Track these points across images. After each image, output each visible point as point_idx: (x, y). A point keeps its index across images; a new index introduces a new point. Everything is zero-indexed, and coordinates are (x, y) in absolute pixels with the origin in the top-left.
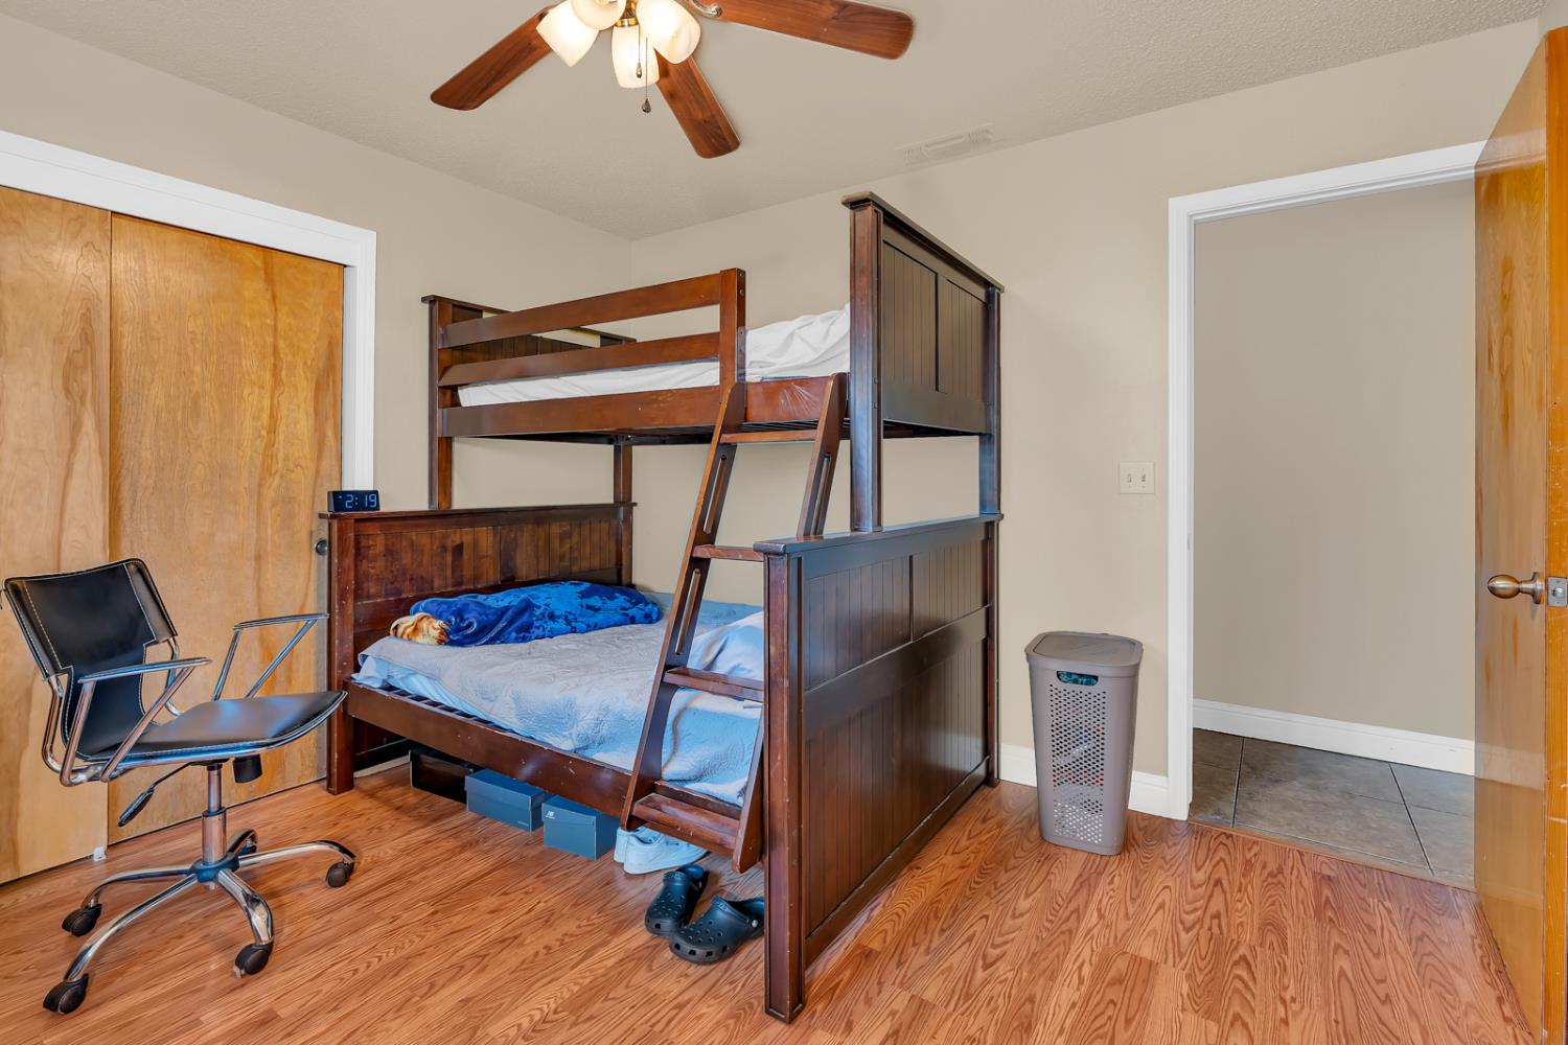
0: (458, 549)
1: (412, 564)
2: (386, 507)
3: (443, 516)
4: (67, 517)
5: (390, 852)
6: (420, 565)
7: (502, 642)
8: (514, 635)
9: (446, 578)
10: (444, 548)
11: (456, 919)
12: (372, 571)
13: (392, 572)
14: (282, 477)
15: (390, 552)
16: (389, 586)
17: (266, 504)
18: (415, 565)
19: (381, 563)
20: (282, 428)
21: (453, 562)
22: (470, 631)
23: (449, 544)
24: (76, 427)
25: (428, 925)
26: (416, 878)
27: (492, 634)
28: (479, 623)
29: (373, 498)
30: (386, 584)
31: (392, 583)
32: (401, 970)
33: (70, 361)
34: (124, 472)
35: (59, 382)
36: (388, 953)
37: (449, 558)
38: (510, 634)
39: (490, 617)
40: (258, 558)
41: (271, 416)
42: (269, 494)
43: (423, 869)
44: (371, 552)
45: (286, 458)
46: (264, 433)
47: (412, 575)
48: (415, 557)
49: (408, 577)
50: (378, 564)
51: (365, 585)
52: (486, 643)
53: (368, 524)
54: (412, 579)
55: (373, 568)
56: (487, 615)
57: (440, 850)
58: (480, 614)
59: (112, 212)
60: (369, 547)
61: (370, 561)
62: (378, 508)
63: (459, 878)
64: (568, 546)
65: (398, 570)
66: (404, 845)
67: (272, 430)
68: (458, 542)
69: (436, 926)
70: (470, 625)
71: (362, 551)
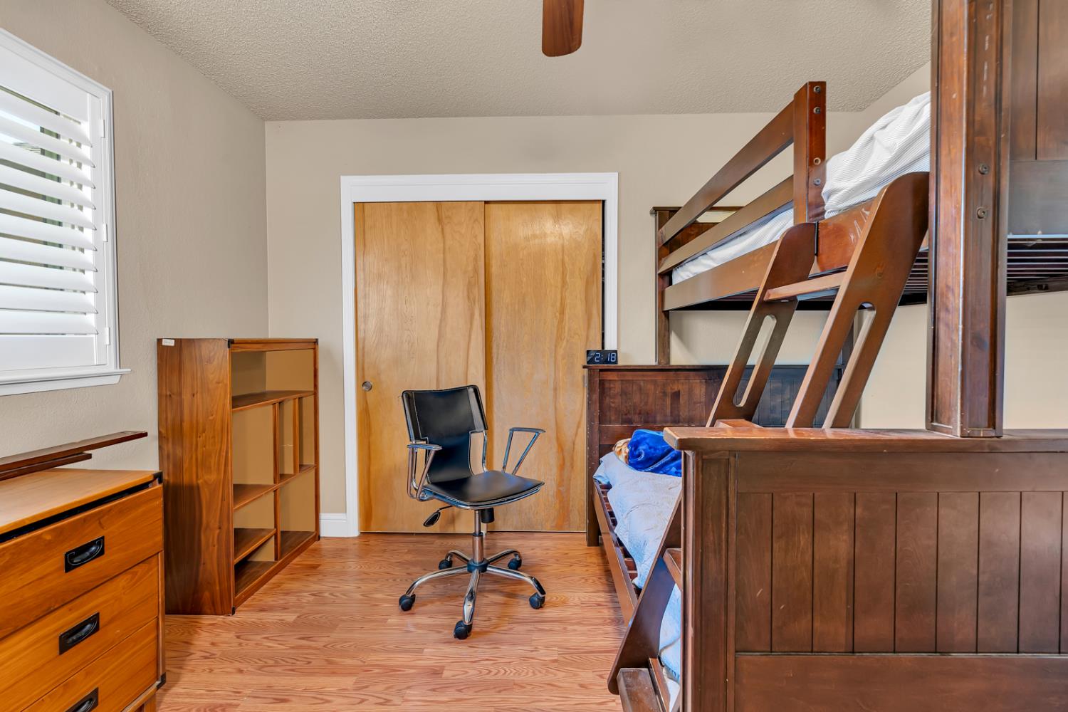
0: (676, 395)
1: (641, 402)
2: (622, 362)
3: (665, 369)
4: (469, 363)
5: (577, 599)
6: (646, 404)
7: (665, 473)
8: (674, 469)
9: (665, 416)
10: (665, 393)
11: (561, 674)
12: (613, 405)
13: (626, 407)
14: (567, 341)
15: (624, 393)
16: (624, 417)
17: (559, 358)
18: (643, 403)
19: (618, 400)
20: (567, 311)
21: (671, 404)
22: (639, 459)
23: (669, 391)
24: (472, 316)
25: (544, 667)
26: (570, 628)
27: (657, 465)
28: (646, 454)
29: (613, 355)
30: (622, 415)
31: (626, 414)
32: (505, 690)
33: (469, 282)
34: (494, 339)
35: (466, 293)
36: (511, 672)
37: (668, 401)
38: (671, 468)
39: (658, 451)
40: (555, 389)
41: (561, 304)
42: (561, 351)
43: (579, 623)
44: (612, 392)
45: (570, 330)
46: (557, 314)
47: (640, 411)
48: (643, 398)
49: (638, 411)
50: (616, 401)
51: (608, 413)
52: (652, 471)
53: (609, 373)
54: (640, 414)
55: (613, 403)
56: (655, 449)
57: (599, 615)
58: (650, 448)
59: (487, 202)
60: (610, 389)
61: (611, 398)
62: (616, 362)
63: (591, 644)
64: (779, 400)
65: (630, 406)
66: (587, 599)
67: (562, 312)
68: (676, 390)
69: (547, 671)
70: (639, 455)
71: (606, 390)
